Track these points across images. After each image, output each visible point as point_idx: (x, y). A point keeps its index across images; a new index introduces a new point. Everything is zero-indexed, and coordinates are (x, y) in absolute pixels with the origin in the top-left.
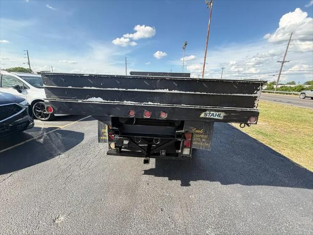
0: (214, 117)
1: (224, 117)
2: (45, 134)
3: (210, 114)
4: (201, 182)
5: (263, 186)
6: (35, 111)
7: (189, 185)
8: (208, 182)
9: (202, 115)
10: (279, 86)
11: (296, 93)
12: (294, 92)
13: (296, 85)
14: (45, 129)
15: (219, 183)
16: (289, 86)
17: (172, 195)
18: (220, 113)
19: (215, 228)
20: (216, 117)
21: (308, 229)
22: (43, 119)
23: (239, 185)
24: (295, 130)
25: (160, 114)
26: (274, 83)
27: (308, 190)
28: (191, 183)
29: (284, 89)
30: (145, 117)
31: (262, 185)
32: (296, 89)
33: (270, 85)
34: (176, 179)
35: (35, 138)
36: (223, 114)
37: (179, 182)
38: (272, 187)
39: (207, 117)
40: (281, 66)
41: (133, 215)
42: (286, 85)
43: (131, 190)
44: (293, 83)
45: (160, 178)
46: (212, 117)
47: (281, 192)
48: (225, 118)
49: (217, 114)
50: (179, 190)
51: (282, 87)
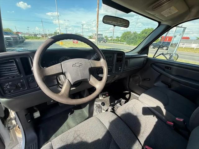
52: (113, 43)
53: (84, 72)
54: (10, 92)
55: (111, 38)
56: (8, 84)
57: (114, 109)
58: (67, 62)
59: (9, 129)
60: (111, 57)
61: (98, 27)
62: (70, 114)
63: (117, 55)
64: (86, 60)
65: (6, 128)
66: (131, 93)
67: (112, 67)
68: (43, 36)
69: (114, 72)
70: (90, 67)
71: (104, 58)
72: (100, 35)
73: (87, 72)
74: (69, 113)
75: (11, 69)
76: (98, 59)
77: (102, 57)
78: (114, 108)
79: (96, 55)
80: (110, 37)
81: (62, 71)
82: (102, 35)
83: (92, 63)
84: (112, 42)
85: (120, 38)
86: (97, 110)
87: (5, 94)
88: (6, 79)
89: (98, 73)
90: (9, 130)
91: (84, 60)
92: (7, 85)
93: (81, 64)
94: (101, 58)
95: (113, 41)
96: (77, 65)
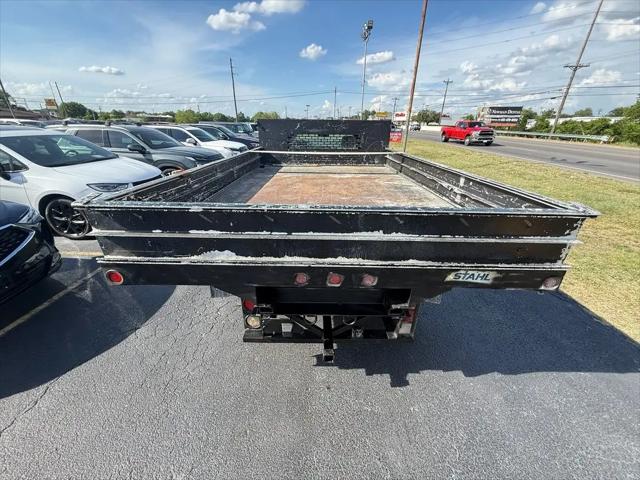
0: (475, 281)
1: (495, 279)
2: (89, 276)
3: (465, 274)
4: (426, 374)
5: (540, 374)
6: (53, 221)
7: (406, 383)
8: (441, 373)
9: (451, 277)
10: (561, 121)
11: (594, 137)
12: (589, 137)
13: (594, 119)
14: (85, 262)
15: (459, 374)
16: (579, 119)
17: (378, 409)
18: (486, 273)
19: (463, 474)
20: (479, 281)
21: (618, 459)
22: (75, 235)
23: (497, 375)
24: (591, 234)
25: (361, 279)
26: (549, 114)
27: (616, 375)
28: (410, 377)
29: (570, 130)
30: (329, 285)
31: (538, 370)
32: (592, 126)
33: (543, 120)
34: (381, 372)
35: (70, 288)
36: (492, 276)
37: (387, 378)
38: (555, 374)
39: (461, 280)
40: (571, 75)
41: (312, 461)
42: (574, 119)
43: (299, 404)
44: (588, 113)
45: (349, 371)
46: (470, 280)
47: (570, 382)
48: (496, 282)
49: (482, 275)
50: (389, 396)
51: (566, 123)
72: (510, 112)
82: (519, 109)
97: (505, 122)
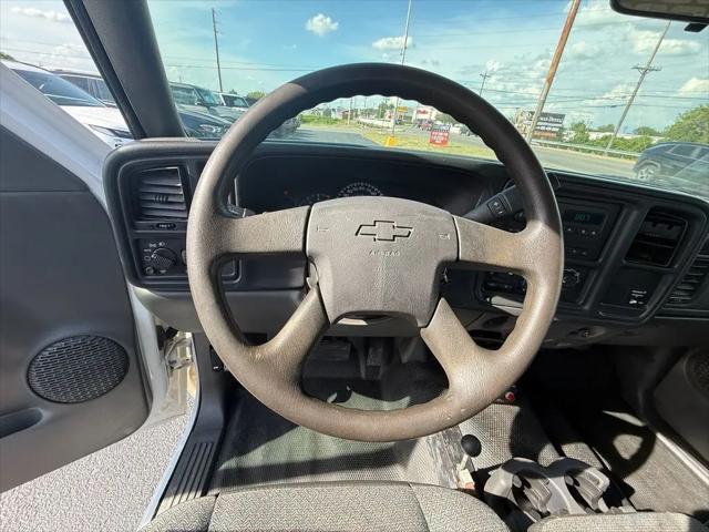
33: (583, 132)
52: (611, 155)
53: (405, 274)
54: (156, 272)
55: (601, 135)
56: (154, 246)
57: (526, 492)
58: (339, 207)
59: (171, 365)
60: (597, 219)
61: (550, 81)
62: (334, 397)
63: (647, 219)
64: (439, 215)
65: (164, 363)
66: (660, 436)
67: (584, 280)
68: (345, 117)
69: (587, 307)
70: (450, 255)
71: (552, 223)
72: (552, 119)
73: (425, 281)
74: (330, 395)
75: (169, 199)
76: (513, 221)
77: (541, 213)
78: (529, 486)
79: (507, 194)
80: (601, 130)
81: (299, 247)
82: (562, 117)
83: (467, 235)
84: (607, 150)
85: (658, 134)
86: (438, 443)
87: (144, 274)
88: (152, 227)
89: (487, 288)
90: (172, 368)
91: (425, 212)
92: (153, 249)
93: (405, 232)
94: (534, 217)
95: (613, 147)
96: (383, 231)
97: (546, 131)
